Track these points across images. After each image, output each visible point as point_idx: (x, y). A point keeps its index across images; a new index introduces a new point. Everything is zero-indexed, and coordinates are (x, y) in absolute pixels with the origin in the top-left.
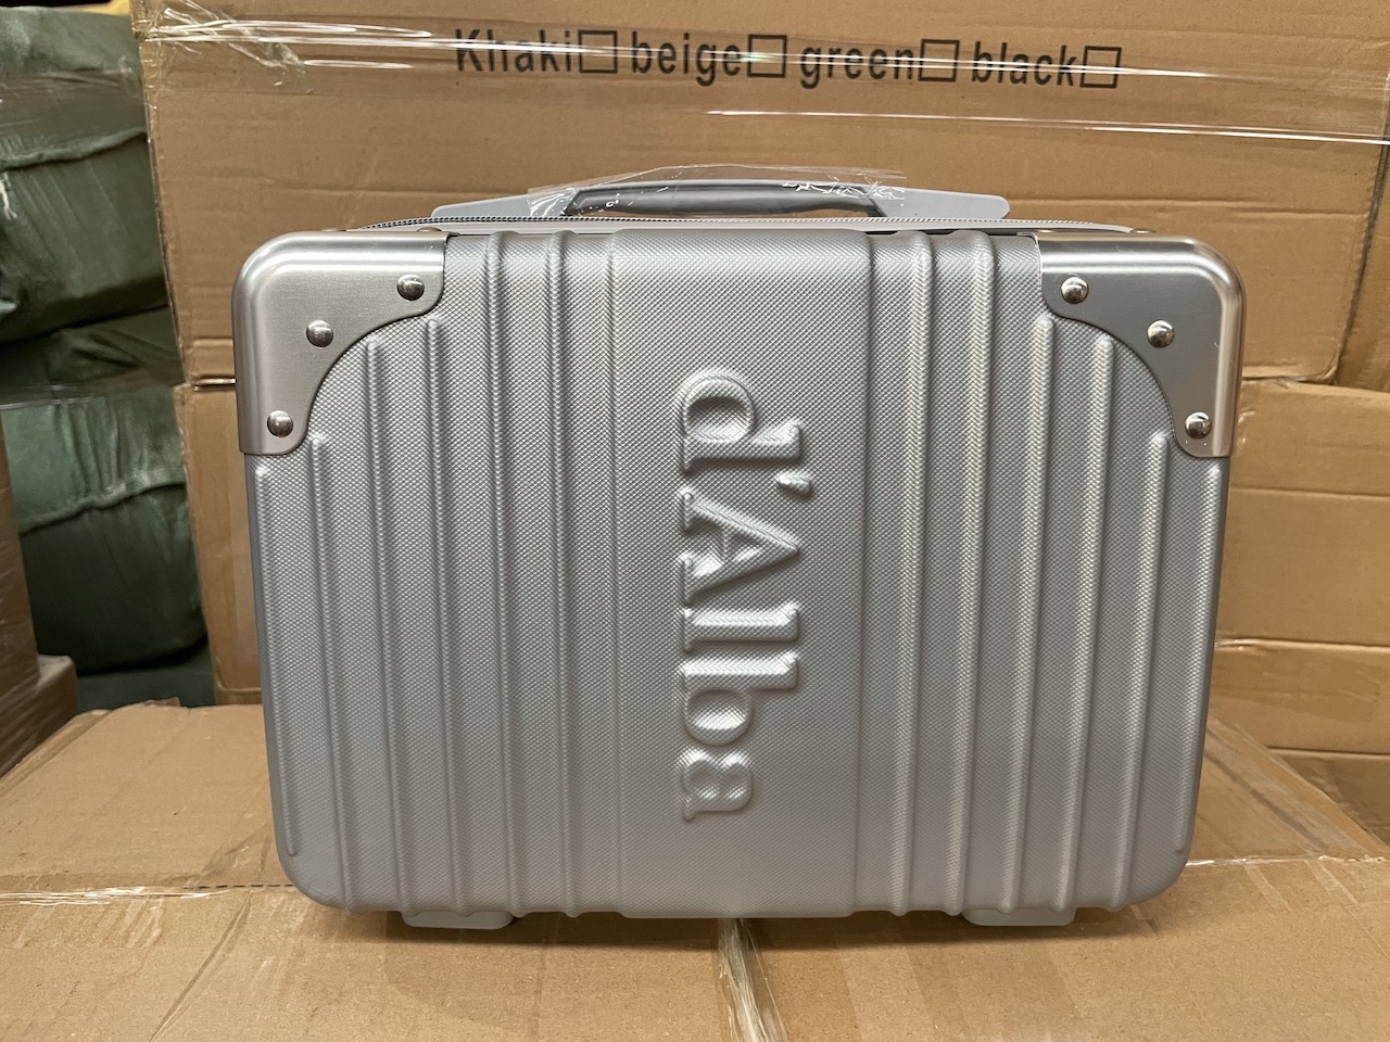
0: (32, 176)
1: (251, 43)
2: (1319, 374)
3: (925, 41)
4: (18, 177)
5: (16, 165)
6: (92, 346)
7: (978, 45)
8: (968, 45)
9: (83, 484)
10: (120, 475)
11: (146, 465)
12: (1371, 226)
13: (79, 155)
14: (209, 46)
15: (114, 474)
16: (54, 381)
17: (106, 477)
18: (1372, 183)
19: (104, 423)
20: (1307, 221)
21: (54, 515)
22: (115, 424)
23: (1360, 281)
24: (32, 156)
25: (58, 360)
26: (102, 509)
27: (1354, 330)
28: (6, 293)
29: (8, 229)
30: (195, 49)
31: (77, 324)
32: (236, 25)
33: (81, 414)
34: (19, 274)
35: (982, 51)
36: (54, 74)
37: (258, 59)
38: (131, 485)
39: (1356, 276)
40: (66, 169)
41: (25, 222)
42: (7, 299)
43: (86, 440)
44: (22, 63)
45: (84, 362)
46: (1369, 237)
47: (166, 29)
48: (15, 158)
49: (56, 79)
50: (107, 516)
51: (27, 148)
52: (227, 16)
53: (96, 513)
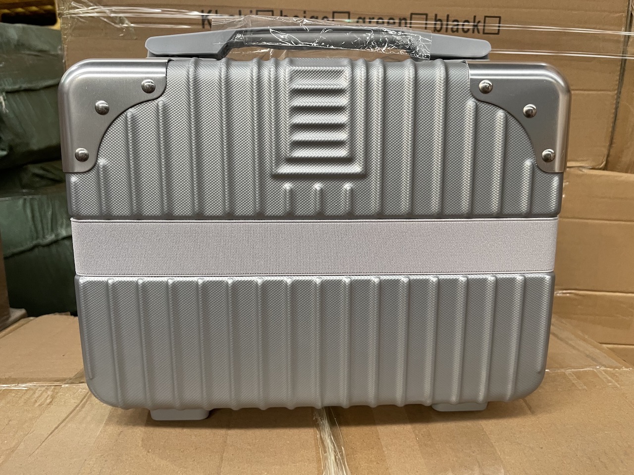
0: (16, 96)
1: (110, 17)
2: (597, 165)
3: (412, 14)
4: (10, 96)
5: (9, 90)
6: (41, 172)
7: (436, 15)
8: (431, 15)
9: (35, 235)
10: (52, 230)
11: (64, 226)
12: (619, 97)
13: (38, 88)
14: (90, 18)
15: (50, 230)
16: (24, 187)
17: (46, 231)
18: (618, 78)
19: (46, 207)
20: (589, 95)
21: (22, 249)
22: (51, 207)
23: (614, 122)
24: (17, 87)
25: (26, 178)
26: (44, 246)
27: (613, 145)
28: (2, 147)
29: (5, 119)
30: (85, 20)
31: (34, 162)
32: (103, 9)
33: (36, 203)
34: (9, 138)
35: (438, 18)
36: (28, 52)
37: (113, 24)
38: (57, 235)
39: (613, 120)
40: (32, 94)
41: (12, 116)
42: (3, 150)
43: (37, 214)
44: (13, 47)
45: (37, 179)
46: (618, 103)
47: (72, 11)
48: (9, 87)
49: (29, 55)
50: (46, 249)
51: (14, 83)
52: (98, 4)
53: (41, 248)
